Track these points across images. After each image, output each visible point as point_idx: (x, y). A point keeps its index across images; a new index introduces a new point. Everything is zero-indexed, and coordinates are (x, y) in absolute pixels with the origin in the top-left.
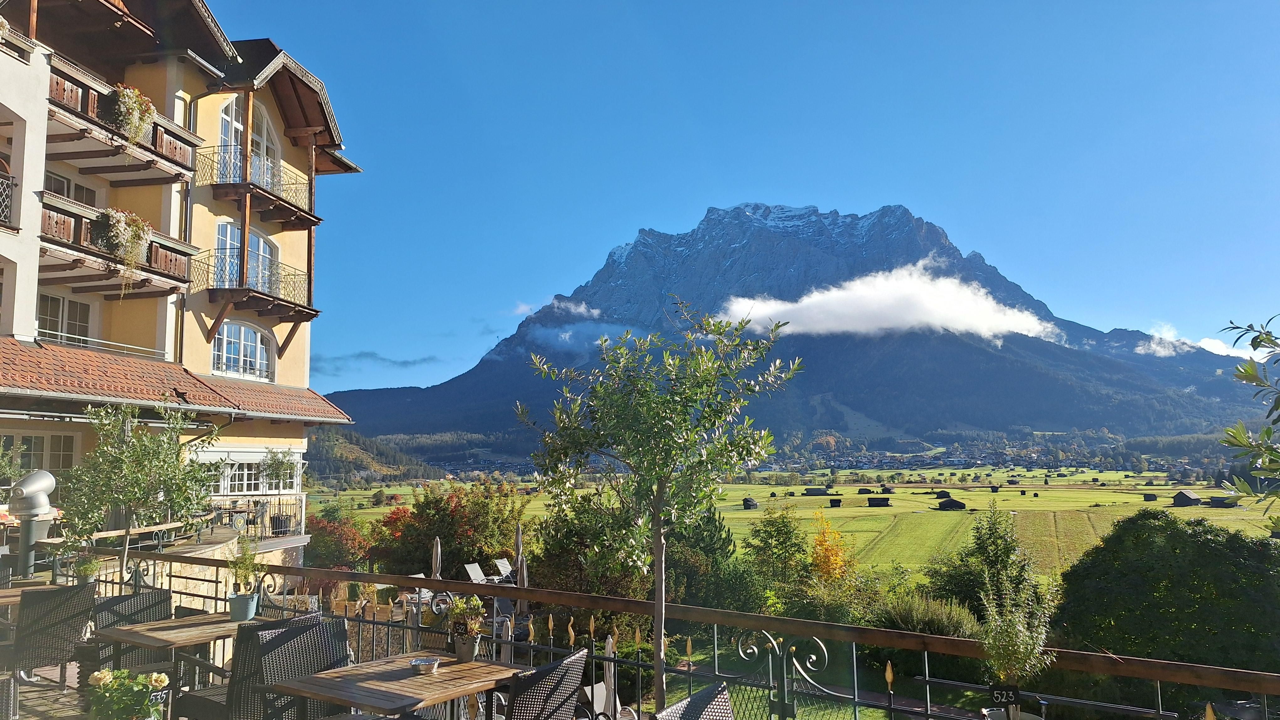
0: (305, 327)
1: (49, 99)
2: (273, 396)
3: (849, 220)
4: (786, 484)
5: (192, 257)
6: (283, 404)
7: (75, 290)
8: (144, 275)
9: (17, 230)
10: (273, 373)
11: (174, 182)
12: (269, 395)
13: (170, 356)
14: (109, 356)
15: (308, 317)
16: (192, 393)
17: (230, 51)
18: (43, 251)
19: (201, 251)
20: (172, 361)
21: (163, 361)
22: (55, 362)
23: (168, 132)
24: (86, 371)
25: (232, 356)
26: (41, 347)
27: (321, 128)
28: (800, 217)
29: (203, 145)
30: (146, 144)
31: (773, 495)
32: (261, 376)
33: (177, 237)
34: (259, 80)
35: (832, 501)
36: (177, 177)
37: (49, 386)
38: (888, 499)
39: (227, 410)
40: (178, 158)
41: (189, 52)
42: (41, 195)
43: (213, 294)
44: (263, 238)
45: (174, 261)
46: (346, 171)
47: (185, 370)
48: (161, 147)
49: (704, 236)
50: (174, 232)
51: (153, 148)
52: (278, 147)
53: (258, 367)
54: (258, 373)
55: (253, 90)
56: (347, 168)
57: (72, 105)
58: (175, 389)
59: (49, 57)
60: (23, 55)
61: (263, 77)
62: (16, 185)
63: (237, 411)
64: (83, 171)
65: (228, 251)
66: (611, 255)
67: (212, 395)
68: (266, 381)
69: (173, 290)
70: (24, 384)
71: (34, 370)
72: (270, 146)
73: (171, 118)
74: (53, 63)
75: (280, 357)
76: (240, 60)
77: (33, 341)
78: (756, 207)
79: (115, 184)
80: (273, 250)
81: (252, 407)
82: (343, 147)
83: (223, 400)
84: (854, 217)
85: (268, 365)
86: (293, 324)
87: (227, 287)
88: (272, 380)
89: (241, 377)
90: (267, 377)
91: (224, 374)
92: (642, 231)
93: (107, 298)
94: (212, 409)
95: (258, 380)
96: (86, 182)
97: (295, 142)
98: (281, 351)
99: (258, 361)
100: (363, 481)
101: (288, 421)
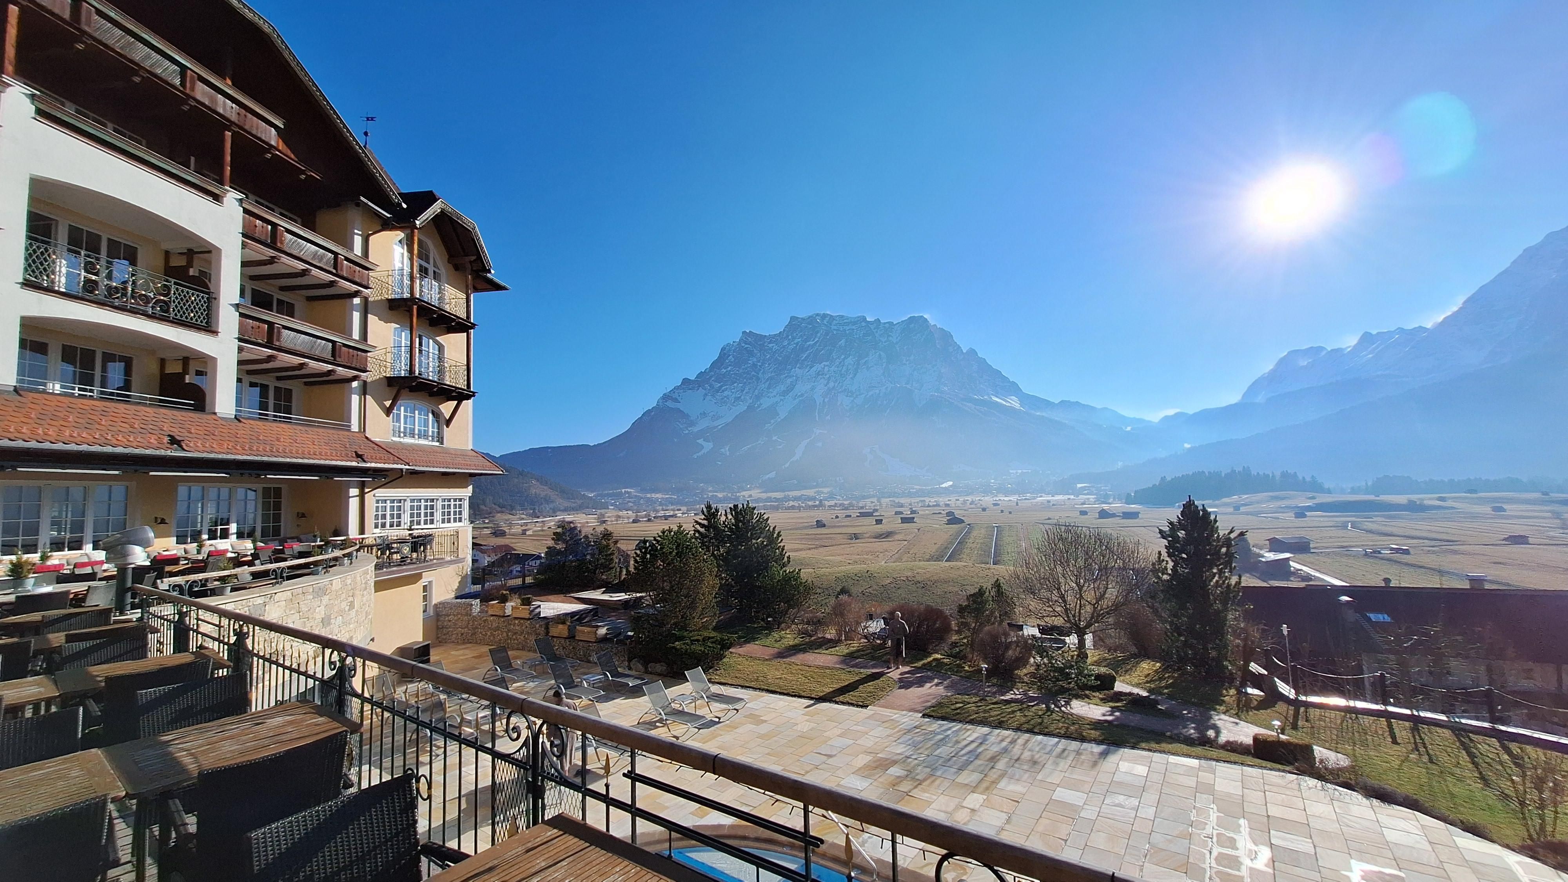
0: (467, 405)
1: (242, 233)
2: (441, 455)
3: (887, 325)
4: (846, 509)
5: (369, 354)
6: (449, 461)
7: (279, 379)
8: (330, 367)
9: (215, 333)
10: (442, 438)
11: (355, 297)
12: (438, 454)
13: (355, 427)
14: (300, 427)
15: (468, 397)
16: (369, 454)
17: (396, 199)
18: (240, 350)
19: (377, 349)
20: (357, 430)
21: (349, 431)
22: (251, 433)
23: (347, 259)
24: (278, 440)
25: (408, 426)
26: (240, 421)
27: (474, 258)
28: (854, 323)
29: (378, 269)
30: (327, 268)
31: (837, 517)
32: (433, 440)
33: (357, 338)
34: (422, 220)
35: (876, 520)
36: (356, 294)
37: (244, 452)
38: (914, 518)
39: (399, 466)
40: (357, 279)
41: (362, 198)
42: (237, 306)
43: (391, 381)
44: (432, 339)
45: (355, 356)
46: (497, 290)
47: (367, 438)
48: (342, 270)
49: (788, 336)
50: (356, 335)
51: (334, 271)
52: (443, 271)
53: (430, 434)
54: (430, 438)
55: (417, 228)
56: (498, 287)
57: (263, 238)
58: (356, 452)
59: (241, 200)
60: (217, 198)
61: (425, 218)
62: (215, 299)
63: (407, 467)
64: (283, 289)
65: (403, 348)
66: (723, 349)
67: (387, 455)
68: (437, 444)
69: (355, 378)
70: (221, 450)
71: (232, 440)
72: (436, 270)
73: (351, 248)
74: (244, 205)
75: (448, 426)
76: (405, 206)
77: (233, 417)
78: (824, 316)
79: (310, 299)
80: (441, 348)
81: (422, 464)
82: (493, 272)
83: (396, 459)
84: (891, 323)
85: (438, 432)
86: (456, 402)
87: (403, 375)
88: (442, 443)
89: (417, 442)
90: (438, 441)
91: (402, 440)
92: (744, 332)
93: (306, 384)
94: (386, 466)
95: (430, 443)
96: (285, 297)
97: (457, 268)
98: (448, 422)
99: (431, 430)
100: (551, 511)
101: (454, 474)
